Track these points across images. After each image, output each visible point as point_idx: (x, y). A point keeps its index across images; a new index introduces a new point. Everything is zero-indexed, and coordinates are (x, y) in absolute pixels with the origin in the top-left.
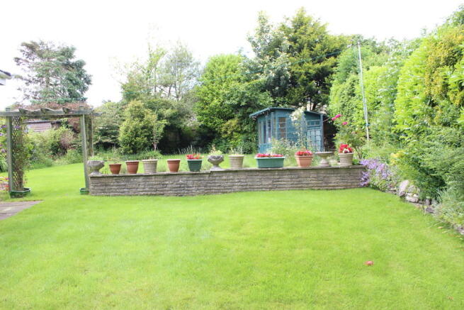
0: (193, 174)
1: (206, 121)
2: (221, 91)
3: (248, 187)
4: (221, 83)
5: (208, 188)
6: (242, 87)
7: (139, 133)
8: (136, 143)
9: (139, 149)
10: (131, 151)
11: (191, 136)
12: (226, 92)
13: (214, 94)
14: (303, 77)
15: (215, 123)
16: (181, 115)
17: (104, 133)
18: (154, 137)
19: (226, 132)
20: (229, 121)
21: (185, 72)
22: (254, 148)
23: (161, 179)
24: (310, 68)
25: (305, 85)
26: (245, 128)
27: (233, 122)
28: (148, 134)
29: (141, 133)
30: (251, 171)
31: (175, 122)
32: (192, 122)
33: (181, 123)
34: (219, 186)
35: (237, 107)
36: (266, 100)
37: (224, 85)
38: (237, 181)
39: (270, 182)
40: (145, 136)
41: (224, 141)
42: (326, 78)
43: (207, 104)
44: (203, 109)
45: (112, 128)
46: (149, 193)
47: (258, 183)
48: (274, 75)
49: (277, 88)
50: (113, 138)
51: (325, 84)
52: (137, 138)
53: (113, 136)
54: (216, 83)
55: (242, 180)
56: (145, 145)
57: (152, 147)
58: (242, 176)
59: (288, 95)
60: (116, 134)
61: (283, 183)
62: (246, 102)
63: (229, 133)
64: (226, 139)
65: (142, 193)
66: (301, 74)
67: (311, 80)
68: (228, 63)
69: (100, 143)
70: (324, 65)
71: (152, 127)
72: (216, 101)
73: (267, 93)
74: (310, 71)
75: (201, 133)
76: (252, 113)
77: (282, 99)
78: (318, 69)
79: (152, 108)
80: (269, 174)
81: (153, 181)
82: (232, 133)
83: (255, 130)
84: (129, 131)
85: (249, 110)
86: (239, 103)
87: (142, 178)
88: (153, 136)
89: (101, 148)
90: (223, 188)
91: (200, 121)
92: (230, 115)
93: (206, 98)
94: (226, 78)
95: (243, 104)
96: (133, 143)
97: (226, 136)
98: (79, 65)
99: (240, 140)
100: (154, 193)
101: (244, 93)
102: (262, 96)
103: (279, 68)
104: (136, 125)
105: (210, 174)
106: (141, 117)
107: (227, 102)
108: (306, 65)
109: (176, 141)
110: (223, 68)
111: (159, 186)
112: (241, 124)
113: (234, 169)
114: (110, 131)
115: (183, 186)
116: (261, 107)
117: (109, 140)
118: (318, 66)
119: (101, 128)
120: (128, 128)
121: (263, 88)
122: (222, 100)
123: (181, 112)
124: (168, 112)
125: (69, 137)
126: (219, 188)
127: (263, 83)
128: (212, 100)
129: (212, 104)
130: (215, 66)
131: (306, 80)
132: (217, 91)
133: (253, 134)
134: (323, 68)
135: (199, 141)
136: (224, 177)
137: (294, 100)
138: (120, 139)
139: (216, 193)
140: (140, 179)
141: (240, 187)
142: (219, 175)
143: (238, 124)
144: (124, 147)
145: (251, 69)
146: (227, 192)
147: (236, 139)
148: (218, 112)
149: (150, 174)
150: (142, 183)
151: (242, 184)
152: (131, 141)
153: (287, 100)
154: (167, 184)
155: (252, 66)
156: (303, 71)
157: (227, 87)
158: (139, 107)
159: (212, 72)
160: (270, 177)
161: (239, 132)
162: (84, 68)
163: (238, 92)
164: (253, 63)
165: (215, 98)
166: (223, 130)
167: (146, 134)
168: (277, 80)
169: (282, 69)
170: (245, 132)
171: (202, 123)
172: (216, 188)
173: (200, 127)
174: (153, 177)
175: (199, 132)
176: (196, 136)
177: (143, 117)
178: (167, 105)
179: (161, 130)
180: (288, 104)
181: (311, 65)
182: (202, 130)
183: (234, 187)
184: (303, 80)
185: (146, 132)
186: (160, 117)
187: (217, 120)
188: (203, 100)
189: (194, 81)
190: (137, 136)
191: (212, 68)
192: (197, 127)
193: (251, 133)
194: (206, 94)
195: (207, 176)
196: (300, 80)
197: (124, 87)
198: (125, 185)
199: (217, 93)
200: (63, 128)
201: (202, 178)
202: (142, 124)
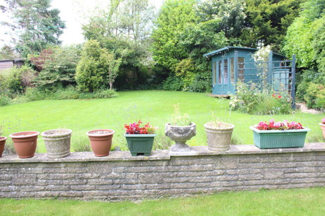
0: (136, 161)
1: (161, 60)
2: (175, 33)
3: (239, 183)
4: (175, 25)
5: (166, 186)
6: (197, 28)
7: (95, 72)
8: (91, 82)
9: (95, 87)
10: (87, 90)
11: (148, 73)
12: (181, 33)
13: (169, 34)
14: (260, 17)
15: (170, 62)
16: (138, 54)
17: (63, 72)
18: (110, 76)
19: (179, 71)
20: (183, 61)
21: (142, 14)
22: (207, 87)
23: (76, 169)
24: (266, 8)
25: (259, 25)
26: (199, 67)
27: (187, 62)
28: (104, 73)
29: (97, 72)
30: (246, 155)
31: (132, 61)
32: (149, 62)
33: (138, 62)
34: (187, 181)
35: (191, 47)
36: (221, 39)
37: (179, 26)
38: (219, 172)
39: (280, 174)
40: (101, 75)
41: (177, 79)
42: (282, 19)
43: (162, 45)
44: (158, 49)
45: (69, 66)
46: (57, 193)
47: (259, 176)
48: (229, 15)
49: (232, 29)
50: (71, 77)
51: (281, 25)
52: (92, 77)
53: (71, 75)
54: (171, 24)
55: (228, 171)
56: (101, 83)
57: (108, 86)
58: (230, 164)
59: (242, 35)
60: (74, 72)
61: (302, 175)
62: (201, 42)
63: (183, 71)
64: (179, 77)
65: (43, 193)
66: (256, 14)
67: (266, 21)
68: (182, 6)
69: (58, 81)
70: (282, 5)
71: (108, 66)
72: (170, 42)
73: (222, 33)
74: (267, 11)
75: (156, 71)
76: (206, 53)
77: (236, 40)
78: (275, 9)
79: (110, 48)
80: (277, 159)
81: (62, 172)
82: (185, 72)
83: (208, 69)
84: (85, 70)
85: (203, 50)
86: (194, 42)
87: (42, 166)
88: (108, 74)
89: (60, 86)
90: (193, 185)
91: (156, 61)
92: (184, 55)
93: (161, 39)
94: (179, 20)
95: (198, 43)
96: (89, 82)
97: (180, 74)
98: (55, 13)
99: (193, 78)
100: (65, 194)
101: (199, 33)
102: (217, 36)
103: (235, 9)
104: (92, 64)
105: (169, 161)
106: (96, 56)
107: (182, 42)
108: (263, 5)
109: (134, 79)
110: (177, 10)
111: (73, 182)
112: (194, 63)
113: (215, 151)
114: (68, 70)
115: (117, 181)
116: (214, 47)
117: (67, 78)
118: (275, 6)
119: (59, 67)
120: (84, 67)
121: (218, 29)
122: (176, 41)
123: (138, 52)
124: (125, 52)
125: (30, 75)
126: (185, 185)
127: (218, 23)
128: (167, 40)
129: (167, 45)
130: (169, 9)
131: (262, 21)
132: (172, 32)
133: (206, 73)
134: (279, 9)
135: (154, 78)
136: (196, 167)
137: (248, 41)
138: (76, 78)
139: (179, 193)
140: (39, 169)
141: (225, 183)
142: (186, 162)
143: (191, 63)
144: (80, 86)
145: (205, 11)
146: (200, 193)
147: (189, 78)
148: (173, 52)
149: (56, 160)
150: (43, 176)
151: (229, 178)
152: (87, 80)
153: (240, 40)
154: (88, 178)
155: (206, 7)
156: (259, 11)
157: (182, 29)
158: (95, 46)
159: (166, 14)
160: (279, 165)
161: (192, 71)
162: (59, 15)
163: (193, 32)
164: (208, 5)
165: (170, 39)
166: (177, 69)
167: (101, 73)
168: (232, 21)
169: (238, 10)
170: (198, 71)
171: (157, 62)
172: (179, 185)
173: (155, 66)
174: (62, 165)
175: (154, 70)
176: (152, 74)
177: (99, 56)
178: (124, 45)
179: (116, 69)
180: (242, 44)
181: (267, 5)
182: (157, 68)
183: (213, 184)
184: (259, 21)
185: (102, 71)
186: (118, 56)
187: (171, 60)
188: (158, 41)
189: (150, 23)
190: (93, 75)
191: (167, 11)
192: (153, 66)
193: (203, 72)
194: (160, 35)
195: (165, 163)
196: (255, 20)
197: (84, 28)
198: (11, 179)
199: (172, 35)
200: (26, 67)
201: (154, 168)
202: (97, 63)
